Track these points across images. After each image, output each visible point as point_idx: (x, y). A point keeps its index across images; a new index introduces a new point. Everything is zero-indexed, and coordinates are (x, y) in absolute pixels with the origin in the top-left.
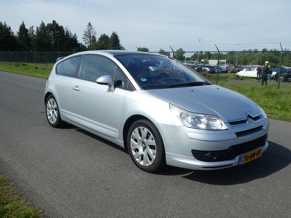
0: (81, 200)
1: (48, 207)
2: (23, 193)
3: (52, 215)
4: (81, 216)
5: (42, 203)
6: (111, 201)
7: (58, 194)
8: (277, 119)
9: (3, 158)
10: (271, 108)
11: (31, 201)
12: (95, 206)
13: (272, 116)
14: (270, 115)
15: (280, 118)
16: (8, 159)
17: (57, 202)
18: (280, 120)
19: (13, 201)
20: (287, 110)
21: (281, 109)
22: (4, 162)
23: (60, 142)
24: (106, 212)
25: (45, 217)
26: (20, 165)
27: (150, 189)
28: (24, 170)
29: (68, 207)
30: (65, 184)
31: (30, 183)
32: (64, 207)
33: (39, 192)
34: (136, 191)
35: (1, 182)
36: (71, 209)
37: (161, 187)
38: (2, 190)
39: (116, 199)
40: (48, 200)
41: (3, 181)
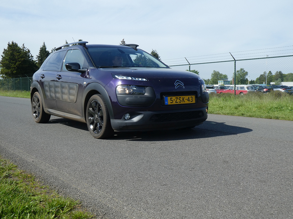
0: (130, 193)
1: (86, 198)
2: (53, 187)
3: (93, 205)
4: (132, 206)
5: (79, 195)
6: (172, 194)
7: (99, 188)
9: (25, 159)
11: (64, 194)
12: (150, 198)
16: (32, 160)
17: (97, 194)
19: (41, 194)
22: (27, 162)
23: (95, 147)
24: (166, 204)
25: (84, 207)
26: (47, 164)
27: (224, 185)
28: (52, 168)
29: (113, 199)
30: (106, 180)
31: (62, 179)
32: (108, 198)
33: (74, 186)
34: (205, 187)
35: (26, 178)
36: (117, 200)
37: (240, 184)
38: (26, 185)
39: (178, 193)
40: (86, 193)
41: (27, 177)
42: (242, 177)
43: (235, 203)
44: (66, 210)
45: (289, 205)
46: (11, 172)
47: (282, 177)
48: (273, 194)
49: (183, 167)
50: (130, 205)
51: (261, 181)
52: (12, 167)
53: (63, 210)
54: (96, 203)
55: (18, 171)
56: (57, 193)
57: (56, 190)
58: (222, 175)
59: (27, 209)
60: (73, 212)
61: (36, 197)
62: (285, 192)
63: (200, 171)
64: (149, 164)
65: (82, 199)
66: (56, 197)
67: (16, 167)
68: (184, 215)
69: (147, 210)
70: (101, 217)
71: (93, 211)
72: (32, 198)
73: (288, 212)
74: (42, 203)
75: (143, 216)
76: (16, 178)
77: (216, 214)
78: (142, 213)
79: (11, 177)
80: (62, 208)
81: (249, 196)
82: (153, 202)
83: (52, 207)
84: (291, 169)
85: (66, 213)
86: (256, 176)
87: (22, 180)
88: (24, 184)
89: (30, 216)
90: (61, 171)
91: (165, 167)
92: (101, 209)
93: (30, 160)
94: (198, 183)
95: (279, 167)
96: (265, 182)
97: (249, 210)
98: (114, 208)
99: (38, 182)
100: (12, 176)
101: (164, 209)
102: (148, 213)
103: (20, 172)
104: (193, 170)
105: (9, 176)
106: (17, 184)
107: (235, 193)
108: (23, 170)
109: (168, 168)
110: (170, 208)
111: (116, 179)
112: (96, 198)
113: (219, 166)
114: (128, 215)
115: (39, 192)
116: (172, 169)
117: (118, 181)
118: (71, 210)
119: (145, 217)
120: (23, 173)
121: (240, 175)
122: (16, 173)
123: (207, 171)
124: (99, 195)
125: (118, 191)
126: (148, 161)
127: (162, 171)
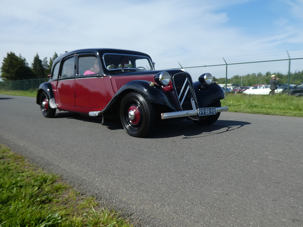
0: (101, 168)
1: (66, 173)
2: (39, 165)
3: (71, 178)
5: (60, 171)
6: (133, 167)
7: (77, 164)
8: (293, 116)
10: (284, 109)
13: (287, 114)
14: (284, 114)
15: (295, 115)
16: (24, 144)
18: (295, 117)
19: (29, 171)
20: (300, 110)
21: (295, 110)
22: (19, 146)
24: (129, 175)
25: (64, 180)
26: (36, 147)
27: (172, 159)
28: (40, 150)
29: (88, 172)
30: (83, 158)
31: (47, 158)
32: (83, 172)
33: (56, 164)
34: (158, 160)
35: (16, 159)
36: (90, 174)
37: (184, 157)
38: (17, 164)
39: (138, 166)
40: (66, 168)
41: (18, 158)
42: (186, 152)
43: (180, 171)
44: (49, 182)
45: (218, 171)
46: (5, 154)
47: (214, 152)
48: (207, 164)
49: (143, 146)
50: (101, 177)
51: (199, 155)
52: (6, 151)
53: (46, 183)
54: (73, 176)
55: (11, 153)
56: (42, 170)
57: (42, 167)
58: (171, 151)
59: (14, 184)
60: (54, 184)
61: (24, 174)
62: (216, 162)
63: (155, 149)
64: (117, 145)
65: (62, 174)
66: (41, 173)
67: (9, 150)
68: (141, 182)
69: (113, 180)
70: (77, 187)
71: (70, 183)
72: (21, 174)
73: (218, 177)
74: (28, 178)
75: (110, 185)
76: (9, 159)
77: (166, 181)
78: (110, 182)
79: (5, 159)
80: (46, 182)
81: (190, 166)
82: (118, 174)
83: (37, 181)
84: (220, 145)
85: (48, 185)
86: (196, 151)
87: (13, 160)
88: (15, 164)
89: (17, 189)
90: (47, 152)
91: (129, 147)
92: (77, 181)
93: (22, 144)
94: (153, 157)
95: (212, 145)
96: (202, 155)
97: (190, 177)
98: (87, 179)
99: (27, 161)
100: (5, 157)
101: (127, 179)
102: (114, 182)
103: (12, 154)
104: (150, 148)
105: (3, 157)
106: (9, 164)
107: (180, 164)
108: (15, 152)
109: (131, 147)
110: (131, 178)
111: (90, 157)
112: (73, 172)
113: (169, 145)
114: (98, 185)
115: (28, 170)
116: (134, 148)
117: (92, 158)
118: (53, 183)
119: (112, 185)
120: (15, 155)
121: (184, 151)
122: (9, 155)
123: (160, 149)
124: (76, 170)
125: (91, 166)
126: (116, 143)
127: (127, 150)
